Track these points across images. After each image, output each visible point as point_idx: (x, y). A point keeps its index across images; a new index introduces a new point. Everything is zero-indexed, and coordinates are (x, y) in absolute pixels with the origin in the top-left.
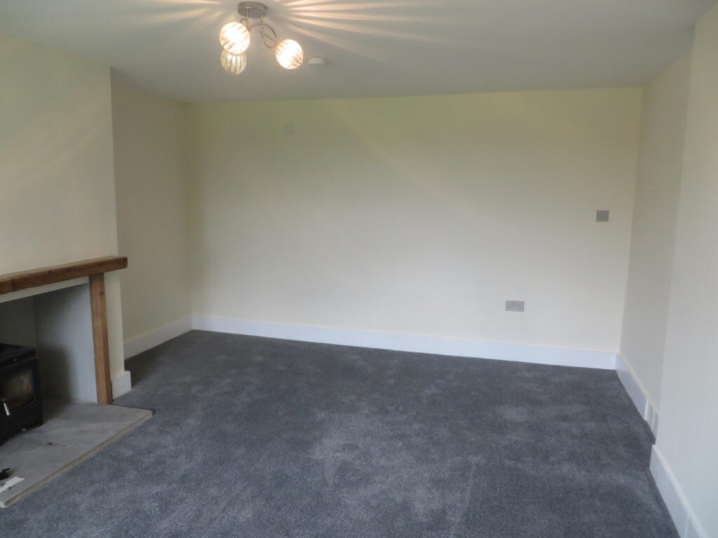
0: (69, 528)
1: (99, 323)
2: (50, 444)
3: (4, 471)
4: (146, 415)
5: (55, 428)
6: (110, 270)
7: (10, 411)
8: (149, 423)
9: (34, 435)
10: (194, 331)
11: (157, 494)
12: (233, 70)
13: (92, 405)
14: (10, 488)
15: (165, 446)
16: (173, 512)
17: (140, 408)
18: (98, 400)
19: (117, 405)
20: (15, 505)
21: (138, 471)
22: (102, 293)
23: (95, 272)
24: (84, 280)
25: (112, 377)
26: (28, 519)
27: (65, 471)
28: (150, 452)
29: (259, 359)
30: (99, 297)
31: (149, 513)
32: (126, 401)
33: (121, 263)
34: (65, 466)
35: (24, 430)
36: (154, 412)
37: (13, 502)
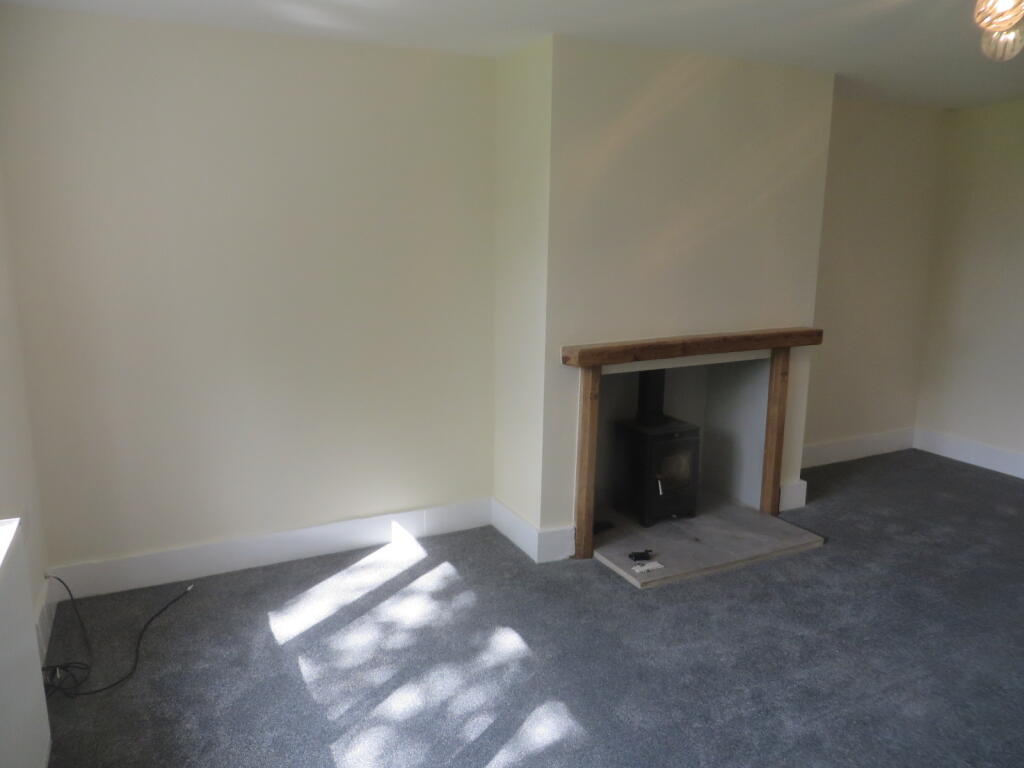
0: (694, 634)
1: (775, 410)
2: (697, 540)
3: (647, 551)
4: (816, 541)
5: (705, 525)
6: (798, 344)
7: (663, 491)
8: (817, 552)
9: (682, 525)
10: (915, 450)
11: (802, 637)
12: (999, 55)
13: (753, 511)
14: (648, 571)
15: (828, 586)
16: (816, 665)
17: (810, 530)
18: (762, 507)
19: (781, 518)
20: (650, 589)
21: (786, 602)
22: (785, 374)
23: (780, 345)
24: (765, 354)
25: (782, 483)
26: (658, 608)
27: (705, 573)
28: (808, 587)
29: (1011, 511)
30: (780, 378)
31: (786, 653)
32: (794, 517)
33: (813, 337)
34: (707, 569)
35: (674, 516)
36: (826, 541)
37: (648, 586)
